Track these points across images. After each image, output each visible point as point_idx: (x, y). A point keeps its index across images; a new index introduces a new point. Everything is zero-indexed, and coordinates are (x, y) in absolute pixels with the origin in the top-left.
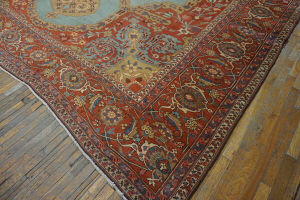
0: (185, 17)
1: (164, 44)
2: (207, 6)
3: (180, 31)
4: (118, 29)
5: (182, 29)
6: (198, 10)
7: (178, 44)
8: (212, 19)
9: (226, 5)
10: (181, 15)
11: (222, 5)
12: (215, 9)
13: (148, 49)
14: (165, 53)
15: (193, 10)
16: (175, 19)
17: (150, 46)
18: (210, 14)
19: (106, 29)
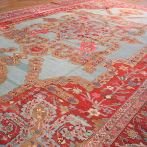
0: (96, 95)
1: (70, 127)
2: (118, 84)
3: (89, 111)
4: (24, 102)
5: (91, 110)
6: (110, 89)
7: (87, 128)
8: (126, 99)
9: (139, 84)
10: (91, 93)
11: (135, 84)
12: (129, 88)
13: (53, 132)
14: (74, 139)
15: (105, 89)
16: (84, 97)
17: (55, 130)
18: (122, 92)
19: (11, 102)
